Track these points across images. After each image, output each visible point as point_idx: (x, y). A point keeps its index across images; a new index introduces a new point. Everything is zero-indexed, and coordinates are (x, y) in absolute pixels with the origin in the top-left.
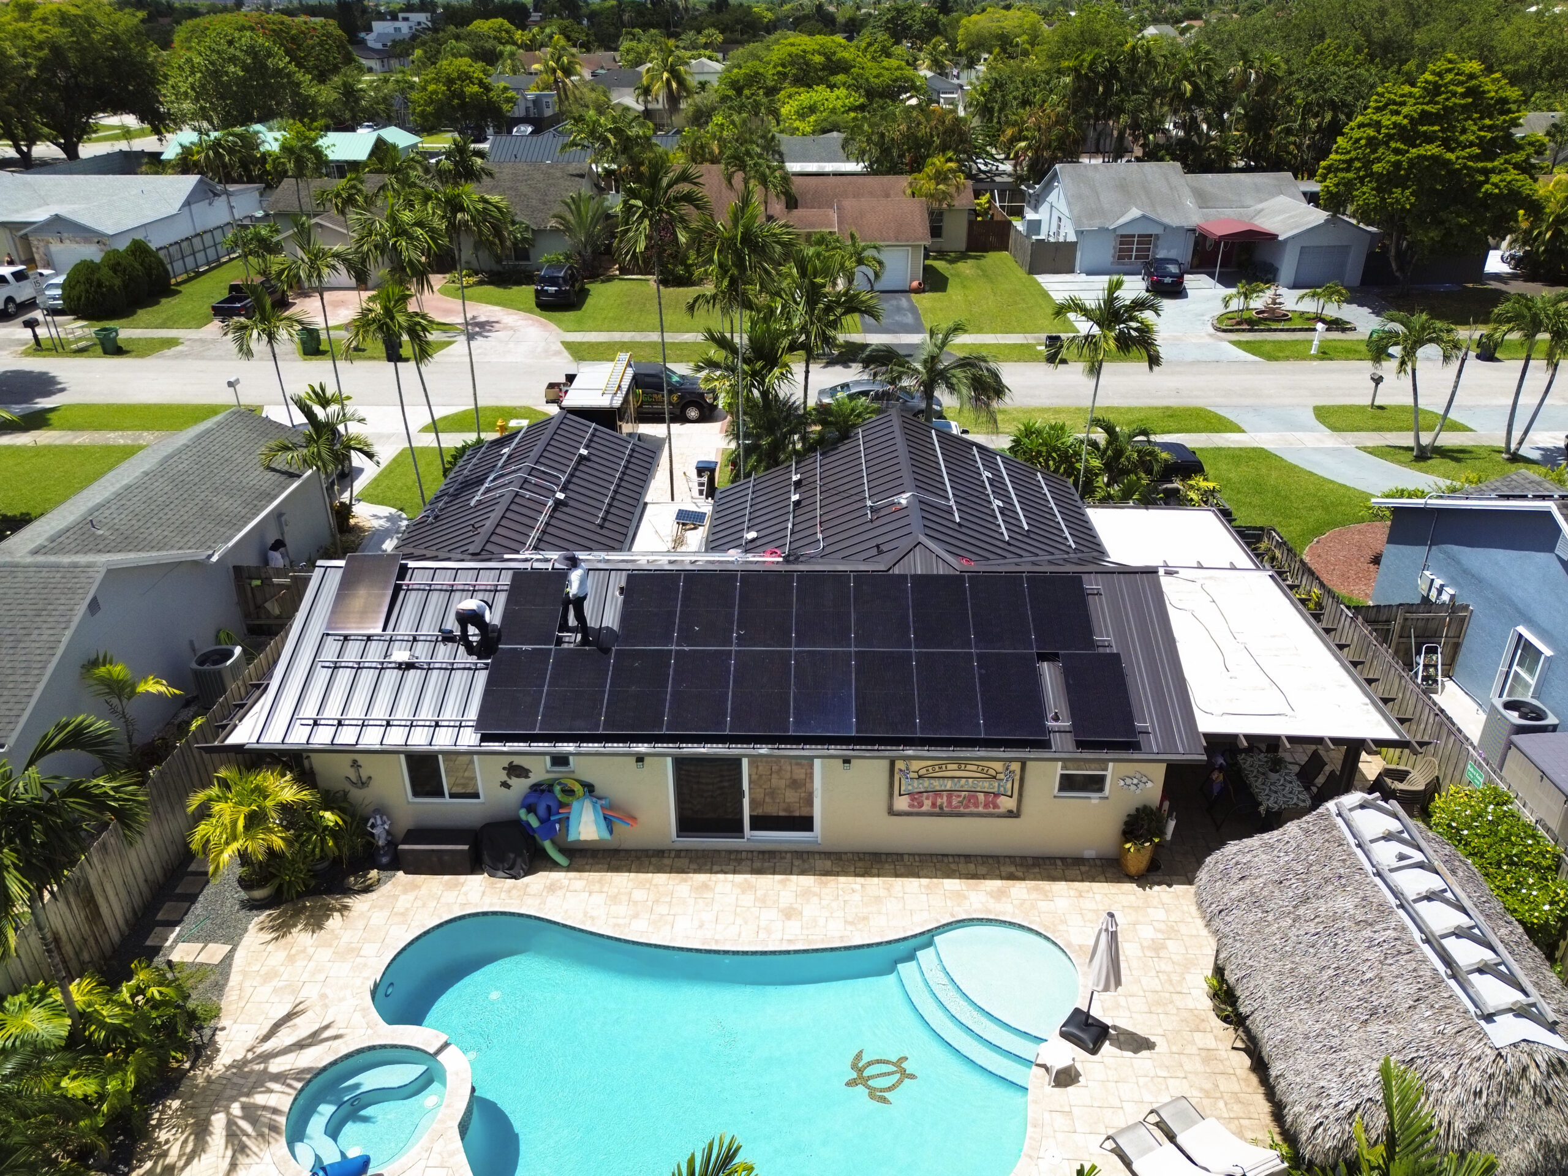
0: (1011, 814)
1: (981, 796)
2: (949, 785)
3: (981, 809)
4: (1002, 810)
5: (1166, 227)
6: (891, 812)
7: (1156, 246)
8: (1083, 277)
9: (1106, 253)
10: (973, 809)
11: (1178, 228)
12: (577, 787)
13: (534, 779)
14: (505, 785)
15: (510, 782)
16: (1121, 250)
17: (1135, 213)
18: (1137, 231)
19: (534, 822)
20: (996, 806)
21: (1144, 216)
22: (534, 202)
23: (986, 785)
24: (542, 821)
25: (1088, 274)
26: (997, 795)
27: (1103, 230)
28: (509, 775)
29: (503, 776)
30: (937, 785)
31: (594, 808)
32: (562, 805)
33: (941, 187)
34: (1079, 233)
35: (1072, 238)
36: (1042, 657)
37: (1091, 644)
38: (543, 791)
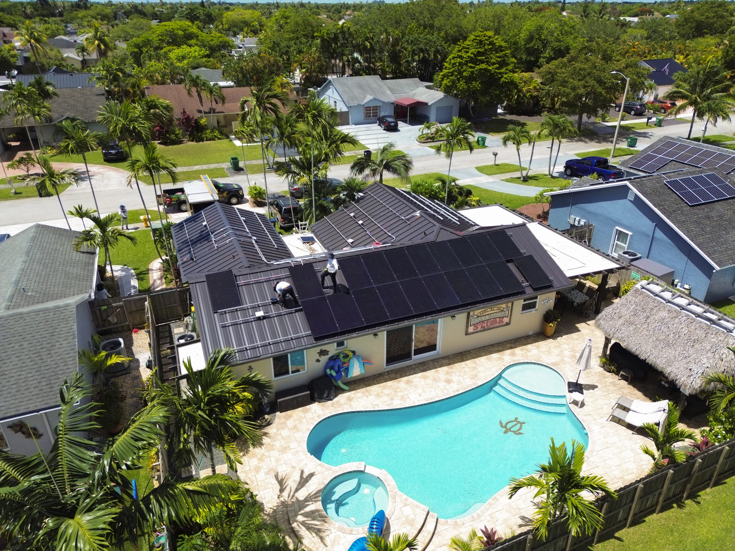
0: (507, 324)
1: (498, 319)
2: (487, 317)
3: (497, 325)
4: (504, 323)
5: (383, 102)
6: (467, 334)
7: (380, 111)
8: (354, 126)
9: (360, 115)
10: (495, 325)
11: (388, 103)
12: (351, 354)
13: (330, 354)
14: (318, 361)
15: (320, 359)
16: (367, 113)
17: (369, 98)
18: (372, 105)
19: (334, 374)
20: (502, 322)
21: (374, 99)
23: (500, 315)
24: (337, 373)
25: (356, 124)
26: (503, 318)
27: (359, 105)
28: (320, 356)
29: (317, 357)
30: (483, 318)
31: (358, 361)
32: (344, 363)
33: (284, 90)
34: (349, 107)
35: (345, 109)
36: (509, 261)
37: (521, 254)
38: (335, 359)
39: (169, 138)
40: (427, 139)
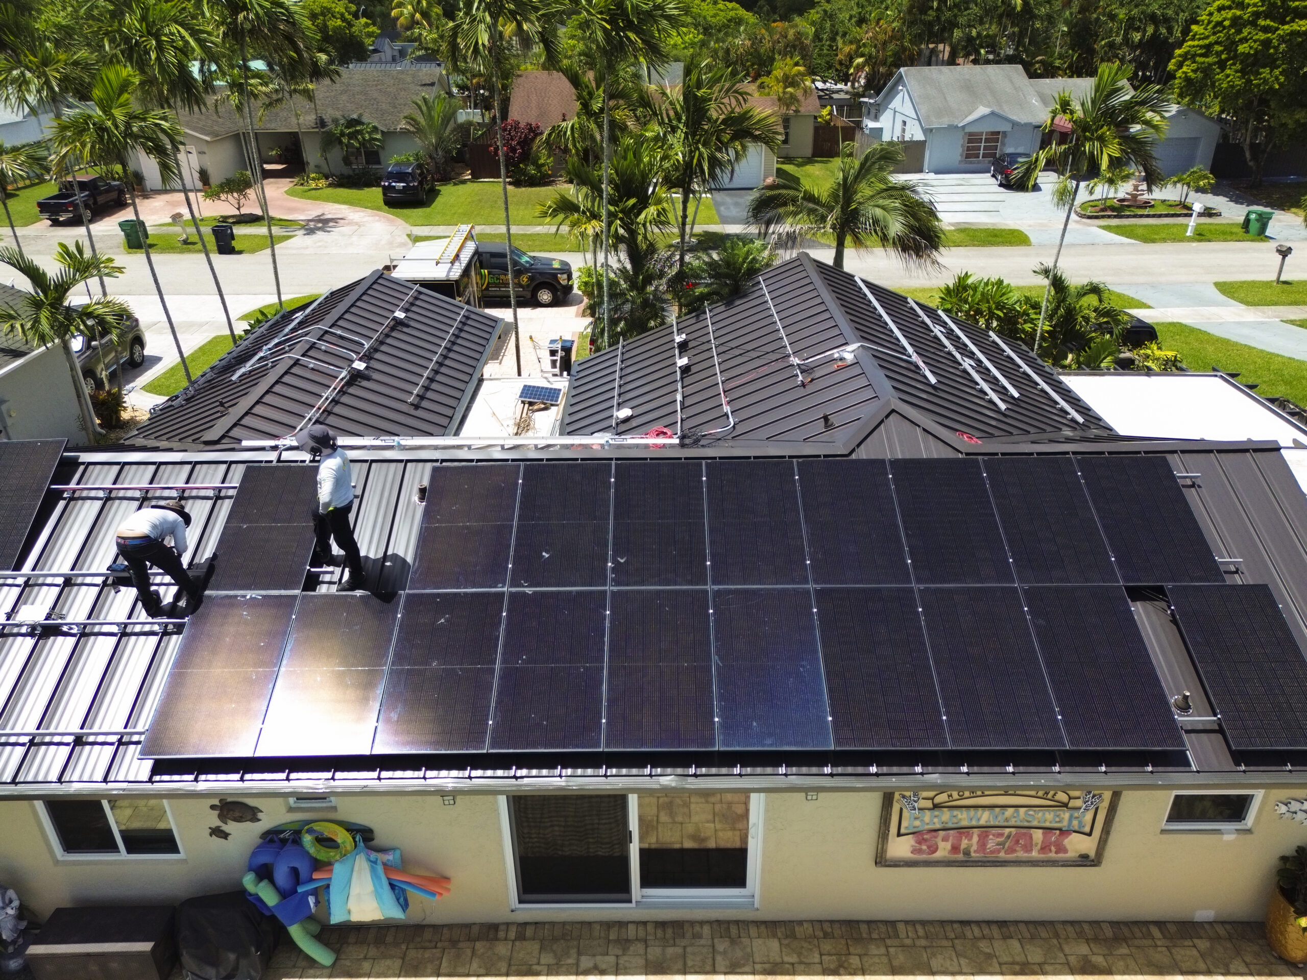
0: (1084, 861)
1: (1038, 835)
2: (985, 817)
3: (1035, 854)
4: (1071, 854)
5: (1014, 124)
6: (881, 860)
7: (1003, 144)
8: (932, 176)
9: (955, 151)
10: (1021, 854)
11: (1026, 125)
12: (342, 837)
13: (266, 822)
14: (217, 832)
15: (225, 828)
16: (968, 149)
17: (982, 110)
18: (985, 128)
19: (270, 897)
20: (1061, 849)
21: (993, 113)
22: (384, 106)
23: (1049, 818)
24: (285, 894)
25: (936, 173)
26: (1064, 832)
27: (952, 128)
28: (223, 817)
29: (214, 820)
30: (964, 818)
31: (373, 871)
32: (317, 865)
33: (789, 90)
34: (927, 131)
35: (919, 136)
36: (1137, 594)
37: (1213, 570)
38: (284, 842)
39: (523, 172)
40: (1103, 210)
